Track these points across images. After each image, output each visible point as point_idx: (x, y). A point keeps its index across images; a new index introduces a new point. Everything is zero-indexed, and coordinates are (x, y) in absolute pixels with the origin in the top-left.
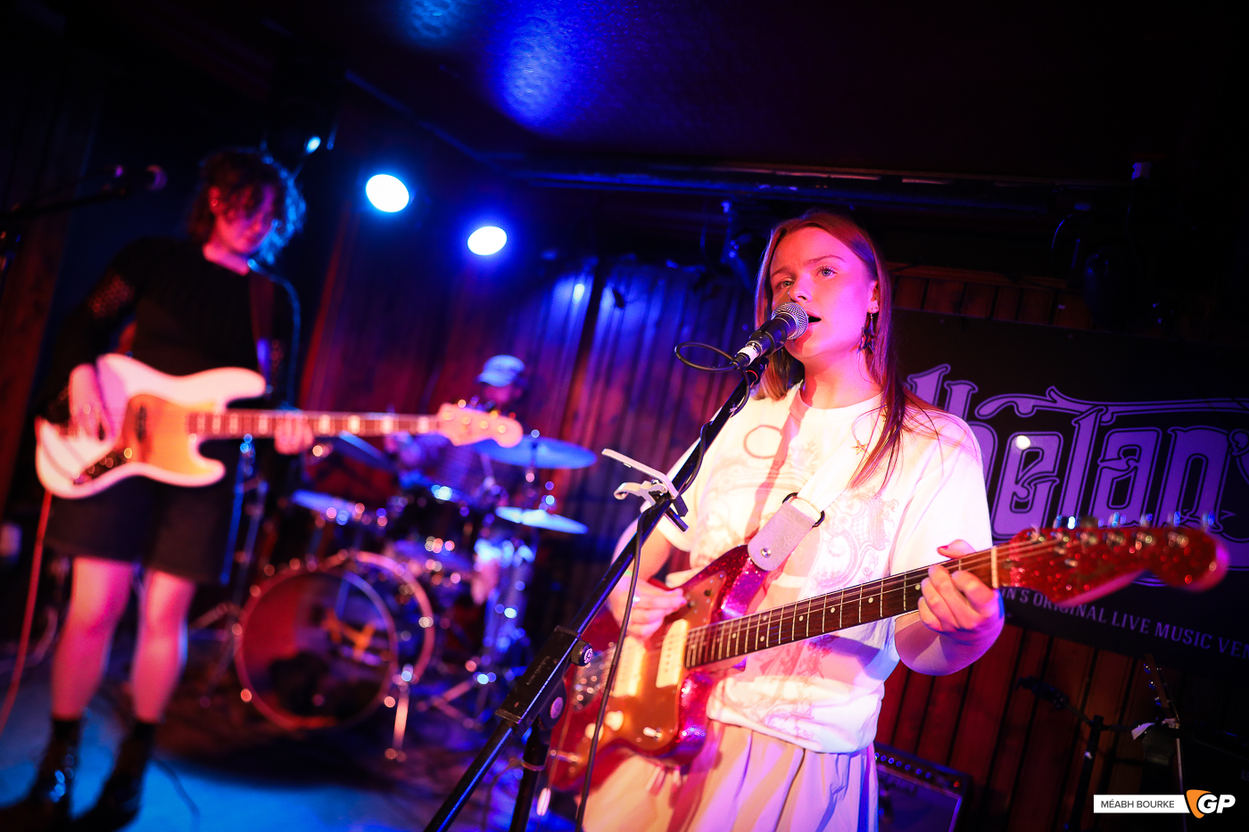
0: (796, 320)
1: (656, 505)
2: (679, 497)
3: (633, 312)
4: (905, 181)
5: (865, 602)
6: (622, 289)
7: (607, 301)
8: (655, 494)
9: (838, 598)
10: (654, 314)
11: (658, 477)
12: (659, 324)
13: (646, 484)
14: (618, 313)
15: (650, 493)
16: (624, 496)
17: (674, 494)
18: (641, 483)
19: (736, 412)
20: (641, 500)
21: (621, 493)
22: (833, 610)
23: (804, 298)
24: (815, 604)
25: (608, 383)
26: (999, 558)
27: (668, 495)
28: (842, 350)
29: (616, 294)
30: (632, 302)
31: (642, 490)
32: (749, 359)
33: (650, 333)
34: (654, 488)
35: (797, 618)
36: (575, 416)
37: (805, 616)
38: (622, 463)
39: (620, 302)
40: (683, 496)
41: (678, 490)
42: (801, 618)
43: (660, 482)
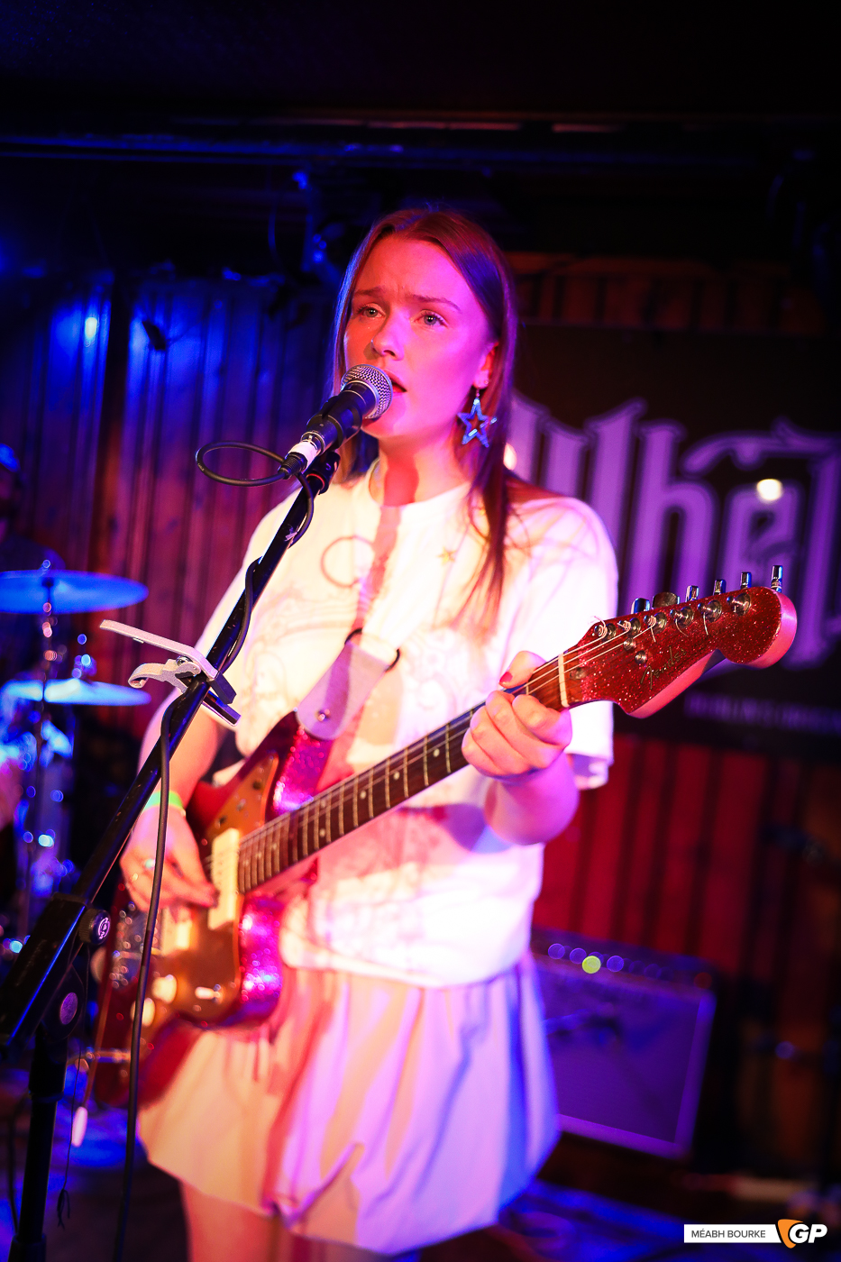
0: (375, 391)
1: (188, 691)
2: (220, 678)
3: (182, 354)
4: (558, 128)
5: (430, 755)
6: (159, 320)
7: (139, 341)
8: (185, 677)
9: (401, 756)
10: (214, 356)
11: (184, 653)
12: (221, 372)
13: (171, 664)
14: (157, 358)
15: (177, 676)
16: (142, 683)
17: (212, 673)
18: (164, 662)
19: (297, 538)
20: (167, 688)
21: (139, 679)
22: (397, 776)
23: (392, 354)
24: (377, 770)
25: (157, 470)
26: (566, 667)
27: (202, 675)
28: (430, 437)
29: (150, 329)
30: (176, 339)
31: (164, 673)
32: (305, 460)
33: (210, 386)
34: (184, 668)
35: (359, 795)
36: (112, 524)
37: (367, 791)
38: (130, 639)
39: (158, 342)
40: (224, 675)
41: (216, 667)
42: (363, 795)
43: (190, 660)
